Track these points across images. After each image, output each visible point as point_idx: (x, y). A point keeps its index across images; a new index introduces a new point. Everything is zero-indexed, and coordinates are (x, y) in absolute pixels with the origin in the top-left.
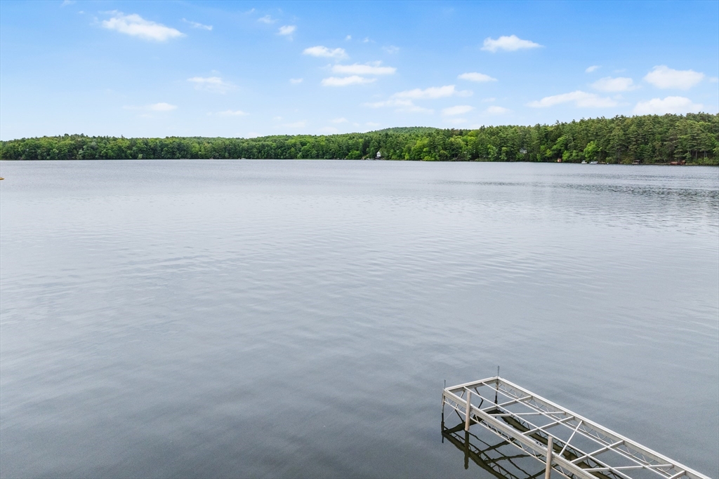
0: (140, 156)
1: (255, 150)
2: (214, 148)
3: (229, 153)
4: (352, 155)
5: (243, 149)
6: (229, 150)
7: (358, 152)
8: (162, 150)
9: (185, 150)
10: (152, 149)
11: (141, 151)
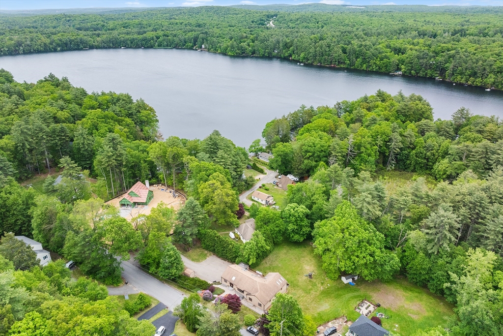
0: (59, 49)
1: (129, 42)
2: (103, 41)
3: (113, 44)
4: (187, 46)
5: (121, 42)
6: (112, 42)
7: (191, 44)
8: (71, 44)
9: (85, 43)
10: (65, 43)
11: (58, 45)
